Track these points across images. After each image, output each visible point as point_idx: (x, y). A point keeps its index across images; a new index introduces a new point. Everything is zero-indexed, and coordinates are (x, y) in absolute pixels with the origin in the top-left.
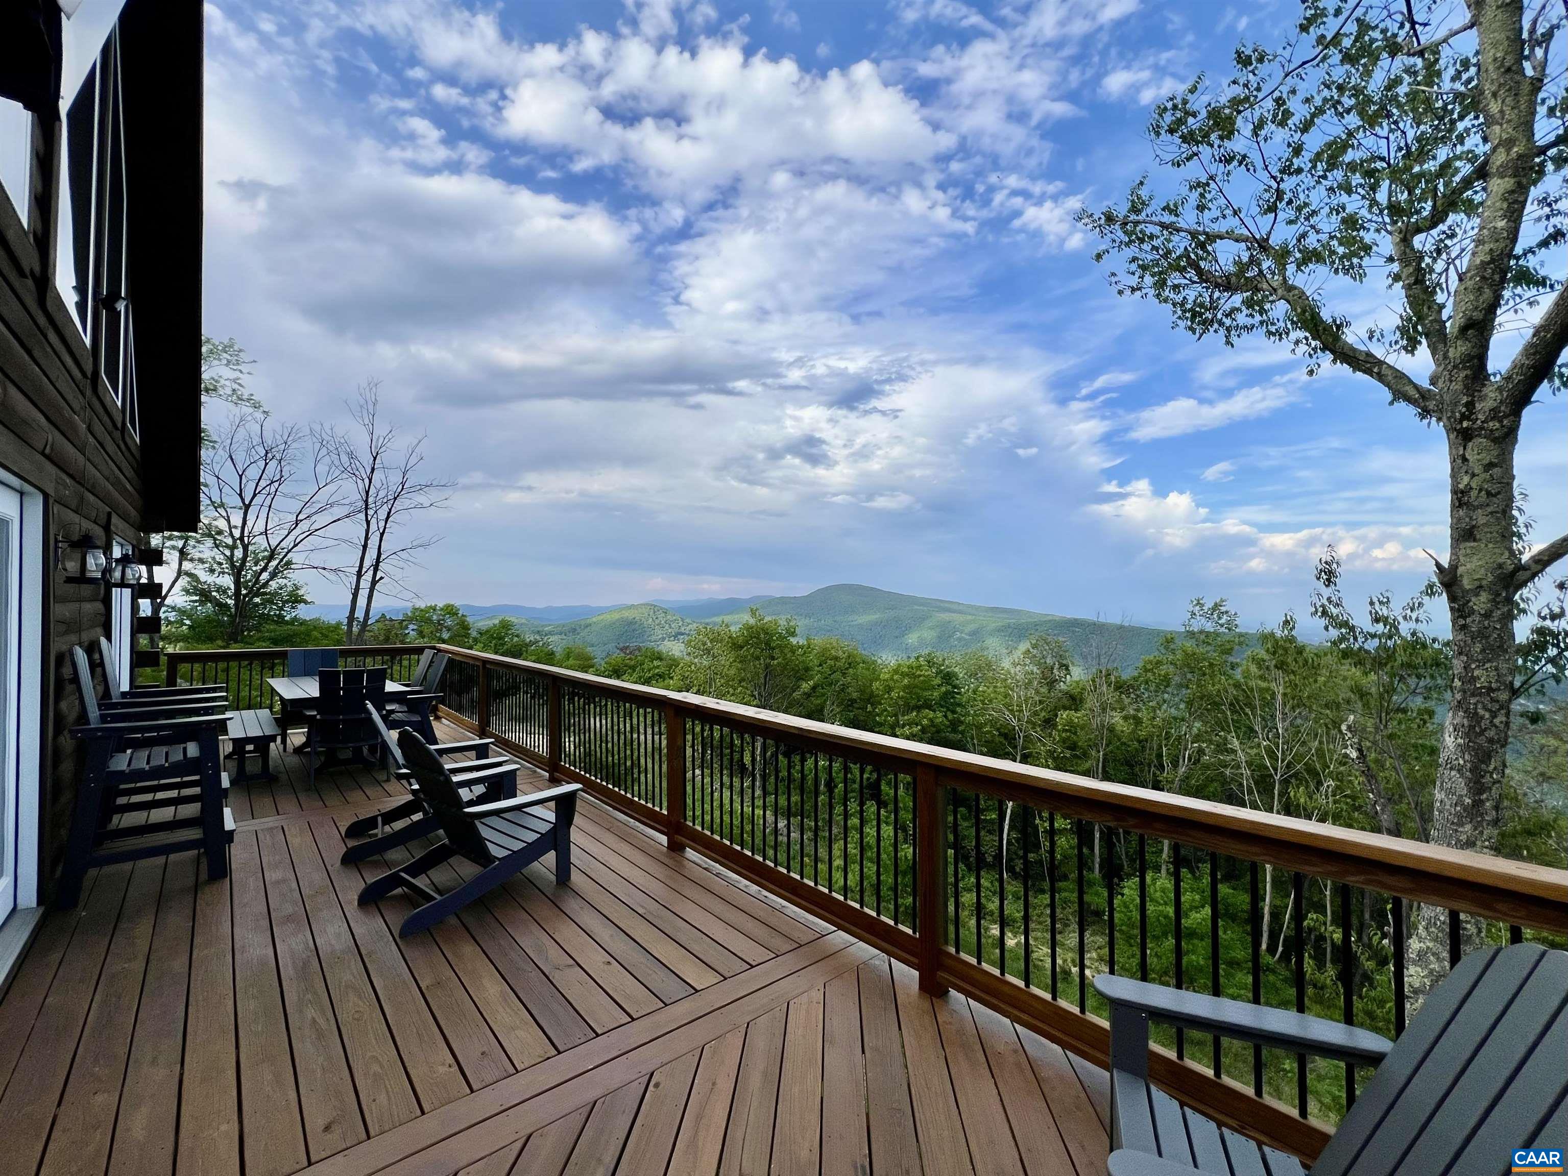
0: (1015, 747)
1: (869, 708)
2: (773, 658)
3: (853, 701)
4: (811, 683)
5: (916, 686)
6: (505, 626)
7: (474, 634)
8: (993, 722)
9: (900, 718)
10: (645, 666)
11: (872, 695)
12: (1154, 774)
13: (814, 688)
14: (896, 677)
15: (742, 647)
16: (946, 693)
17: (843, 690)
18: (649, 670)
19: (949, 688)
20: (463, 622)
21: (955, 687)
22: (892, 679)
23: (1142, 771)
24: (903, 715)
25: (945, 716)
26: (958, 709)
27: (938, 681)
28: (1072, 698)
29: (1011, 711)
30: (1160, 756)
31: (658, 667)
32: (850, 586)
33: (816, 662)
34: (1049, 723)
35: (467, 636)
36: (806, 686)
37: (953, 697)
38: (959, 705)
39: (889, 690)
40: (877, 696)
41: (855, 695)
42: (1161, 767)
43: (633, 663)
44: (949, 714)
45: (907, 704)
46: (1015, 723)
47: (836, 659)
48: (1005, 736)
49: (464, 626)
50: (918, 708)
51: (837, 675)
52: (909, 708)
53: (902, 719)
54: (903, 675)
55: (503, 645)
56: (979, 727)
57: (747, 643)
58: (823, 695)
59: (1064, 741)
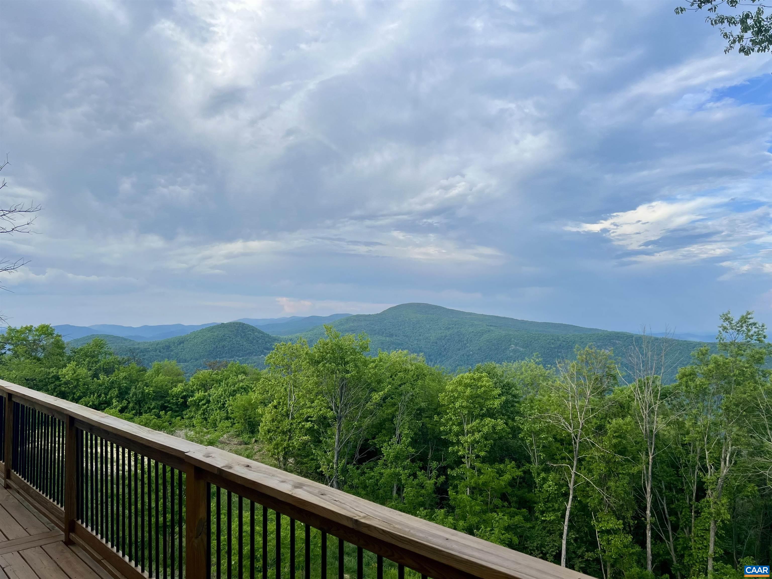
0: (571, 452)
1: (436, 418)
2: (348, 372)
3: (421, 410)
4: (381, 393)
5: (478, 396)
6: (100, 345)
7: (68, 353)
8: (549, 429)
9: (465, 427)
10: (230, 380)
11: (439, 405)
12: (698, 477)
13: (384, 399)
14: (459, 389)
15: (319, 362)
16: (506, 402)
17: (412, 400)
18: (234, 384)
19: (510, 397)
20: (58, 341)
21: (515, 396)
22: (456, 390)
23: (686, 472)
24: (468, 424)
25: (506, 424)
26: (517, 418)
27: (498, 391)
28: (622, 406)
29: (566, 419)
30: (702, 458)
31: (242, 381)
32: (418, 305)
33: (388, 374)
34: (600, 429)
35: (61, 355)
36: (377, 397)
37: (512, 406)
38: (518, 413)
39: (454, 400)
40: (444, 405)
41: (423, 405)
42: (704, 469)
43: (219, 377)
44: (510, 422)
45: (470, 413)
46: (571, 430)
47: (406, 371)
48: (562, 441)
49: (59, 345)
50: (483, 416)
51: (407, 387)
52: (472, 416)
53: (467, 427)
54: (466, 386)
55: (96, 362)
56: (537, 433)
57: (323, 358)
58: (394, 404)
59: (615, 446)
